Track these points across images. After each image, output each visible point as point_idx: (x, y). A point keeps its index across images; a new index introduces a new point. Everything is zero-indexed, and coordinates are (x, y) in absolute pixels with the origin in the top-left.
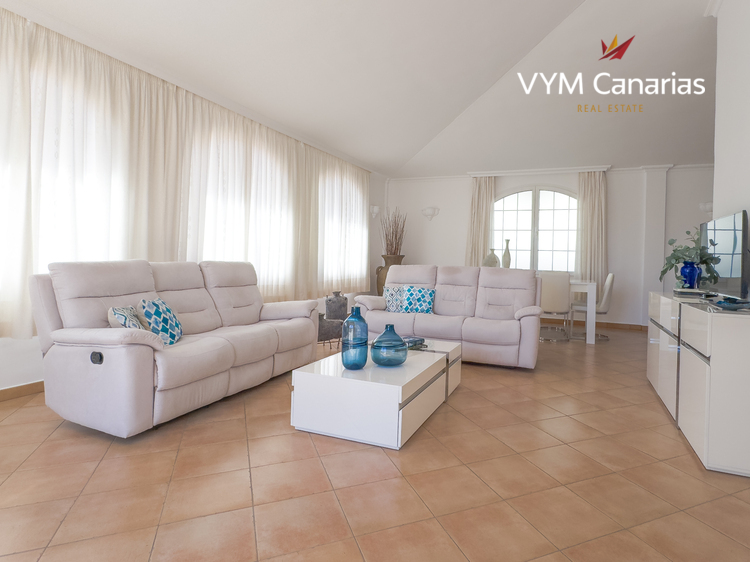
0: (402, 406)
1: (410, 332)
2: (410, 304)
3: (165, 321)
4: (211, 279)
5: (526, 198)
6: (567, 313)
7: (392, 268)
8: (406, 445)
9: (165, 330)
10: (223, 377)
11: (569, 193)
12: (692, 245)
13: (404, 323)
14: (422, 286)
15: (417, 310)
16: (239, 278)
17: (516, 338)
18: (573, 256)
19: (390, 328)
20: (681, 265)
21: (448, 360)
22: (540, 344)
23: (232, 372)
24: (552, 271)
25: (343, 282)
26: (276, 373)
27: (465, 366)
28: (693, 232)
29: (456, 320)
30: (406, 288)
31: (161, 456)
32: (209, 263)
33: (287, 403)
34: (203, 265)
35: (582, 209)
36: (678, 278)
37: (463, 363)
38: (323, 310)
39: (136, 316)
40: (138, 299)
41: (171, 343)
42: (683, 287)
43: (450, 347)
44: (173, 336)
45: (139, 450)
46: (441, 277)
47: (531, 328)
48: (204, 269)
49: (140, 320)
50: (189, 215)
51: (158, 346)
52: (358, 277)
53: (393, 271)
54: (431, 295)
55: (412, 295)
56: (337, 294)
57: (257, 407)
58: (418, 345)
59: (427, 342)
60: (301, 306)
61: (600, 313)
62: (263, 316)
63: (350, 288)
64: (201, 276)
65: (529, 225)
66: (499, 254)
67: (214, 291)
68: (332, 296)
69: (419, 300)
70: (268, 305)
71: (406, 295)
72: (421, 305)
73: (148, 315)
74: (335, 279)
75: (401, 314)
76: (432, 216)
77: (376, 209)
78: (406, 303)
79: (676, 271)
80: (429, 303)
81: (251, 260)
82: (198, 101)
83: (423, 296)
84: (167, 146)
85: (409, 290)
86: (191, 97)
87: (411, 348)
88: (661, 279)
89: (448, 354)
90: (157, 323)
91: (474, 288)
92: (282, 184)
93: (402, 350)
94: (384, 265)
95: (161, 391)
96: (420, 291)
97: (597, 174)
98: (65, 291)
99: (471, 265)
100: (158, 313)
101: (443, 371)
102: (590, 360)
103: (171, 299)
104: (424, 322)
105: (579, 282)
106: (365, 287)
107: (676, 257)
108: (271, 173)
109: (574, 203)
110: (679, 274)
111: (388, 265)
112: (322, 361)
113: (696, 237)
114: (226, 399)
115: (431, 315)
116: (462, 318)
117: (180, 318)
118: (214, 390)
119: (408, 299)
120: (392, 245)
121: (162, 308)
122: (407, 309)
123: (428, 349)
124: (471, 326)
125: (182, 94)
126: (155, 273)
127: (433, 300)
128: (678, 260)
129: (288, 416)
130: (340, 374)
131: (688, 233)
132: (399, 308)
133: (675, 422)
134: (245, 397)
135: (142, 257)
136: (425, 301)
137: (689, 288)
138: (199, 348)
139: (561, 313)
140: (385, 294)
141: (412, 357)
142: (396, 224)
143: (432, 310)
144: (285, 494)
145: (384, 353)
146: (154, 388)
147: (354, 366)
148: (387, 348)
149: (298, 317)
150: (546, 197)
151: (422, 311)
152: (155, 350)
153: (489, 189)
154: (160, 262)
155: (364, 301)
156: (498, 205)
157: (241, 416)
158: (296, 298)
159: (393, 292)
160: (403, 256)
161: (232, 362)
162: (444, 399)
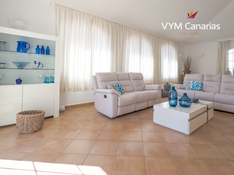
0: (189, 120)
1: (193, 97)
2: (193, 87)
3: (120, 88)
4: (131, 78)
7: (186, 75)
8: (192, 134)
9: (120, 91)
10: (135, 105)
13: (191, 94)
14: (198, 81)
15: (196, 90)
16: (138, 77)
19: (185, 94)
21: (208, 108)
23: (137, 104)
25: (169, 79)
26: (149, 106)
27: (215, 111)
29: (212, 94)
30: (191, 82)
31: (119, 124)
32: (130, 73)
33: (152, 115)
34: (129, 73)
37: (214, 110)
38: (163, 88)
39: (113, 87)
40: (114, 82)
41: (122, 94)
43: (209, 103)
44: (122, 93)
45: (114, 122)
46: (205, 78)
48: (129, 75)
49: (114, 87)
50: (125, 60)
51: (119, 95)
52: (175, 78)
54: (201, 84)
55: (194, 84)
56: (167, 83)
57: (143, 115)
58: (196, 101)
59: (199, 101)
60: (156, 86)
62: (145, 89)
63: (172, 81)
64: (128, 77)
66: (231, 70)
67: (132, 81)
68: (166, 84)
69: (196, 86)
70: (146, 86)
71: (191, 84)
72: (197, 88)
73: (116, 86)
74: (167, 79)
75: (190, 91)
76: (202, 57)
77: (181, 55)
78: (191, 87)
80: (201, 87)
81: (142, 72)
82: (128, 28)
83: (198, 85)
85: (193, 83)
86: (126, 27)
87: (193, 102)
89: (208, 105)
90: (118, 89)
91: (219, 83)
92: (150, 49)
93: (190, 102)
94: (184, 74)
95: (119, 107)
96: (197, 83)
98: (99, 80)
99: (218, 74)
100: (118, 86)
101: (206, 111)
103: (121, 83)
104: (198, 94)
106: (177, 81)
108: (147, 46)
111: (185, 74)
112: (163, 103)
114: (135, 112)
115: (201, 92)
116: (214, 93)
117: (124, 88)
118: (132, 108)
119: (192, 86)
120: (186, 67)
121: (119, 85)
122: (192, 89)
123: (200, 103)
124: (218, 96)
125: (124, 27)
126: (117, 75)
127: (202, 87)
129: (152, 119)
130: (168, 108)
132: (189, 89)
134: (140, 112)
135: (115, 71)
136: (199, 87)
138: (129, 96)
140: (184, 84)
141: (193, 105)
142: (188, 60)
143: (202, 90)
144: (152, 141)
145: (183, 103)
146: (118, 106)
147: (173, 106)
148: (184, 101)
149: (155, 90)
151: (198, 90)
152: (118, 96)
154: (118, 73)
155: (177, 86)
156: (230, 51)
157: (139, 117)
158: (155, 84)
159: (187, 83)
160: (191, 71)
161: (137, 101)
162: (206, 121)
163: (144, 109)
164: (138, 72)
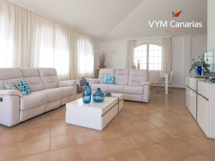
0: (102, 116)
1: (106, 90)
2: (107, 81)
3: (25, 87)
4: (42, 74)
5: (145, 47)
6: (159, 84)
7: (101, 69)
8: (104, 129)
9: (25, 90)
10: (44, 106)
11: (159, 45)
12: (200, 61)
13: (104, 88)
14: (111, 75)
15: (109, 83)
16: (51, 73)
17: (141, 92)
18: (160, 65)
19: (99, 89)
20: (197, 68)
21: (119, 100)
22: (150, 94)
23: (47, 104)
24: (154, 70)
25: (86, 74)
26: (62, 105)
27: (125, 101)
28: (201, 56)
29: (122, 86)
30: (105, 76)
31: (21, 132)
32: (41, 68)
34: (39, 69)
35: (163, 50)
36: (196, 72)
37: (124, 100)
38: (79, 83)
39: (15, 86)
40: (16, 80)
41: (27, 94)
42: (198, 75)
43: (119, 95)
44: (27, 92)
45: (14, 131)
46: (117, 72)
47: (147, 89)
48: (39, 70)
49: (16, 87)
50: (35, 53)
51: (21, 96)
52: (91, 73)
53: (102, 71)
54: (114, 78)
55: (107, 78)
56: (83, 78)
57: (55, 116)
58: (109, 95)
59: (112, 94)
60: (71, 82)
61: (170, 84)
62: (58, 86)
63: (88, 76)
64: (38, 73)
65: (146, 55)
66: (136, 65)
67: (42, 77)
68: (82, 79)
69: (110, 80)
70: (60, 82)
71: (105, 78)
72: (110, 82)
73: (19, 85)
75: (104, 85)
76: (115, 53)
77: (96, 51)
78: (105, 81)
79: (195, 69)
80: (113, 81)
81: (55, 67)
82: (38, 16)
83: (111, 79)
84: (27, 30)
85: (107, 77)
86: (35, 15)
87: (106, 96)
88: (190, 72)
89: (119, 98)
90: (22, 88)
91: (128, 76)
93: (103, 96)
94: (99, 69)
95: (22, 111)
96: (110, 77)
97: (168, 39)
99: (127, 68)
100: (22, 85)
101: (117, 103)
102: (166, 99)
103: (27, 79)
104: (112, 87)
105: (162, 73)
106: (93, 75)
107: (195, 65)
108: (62, 39)
109: (160, 48)
110: (196, 71)
113: (202, 58)
114: (45, 113)
115: (114, 85)
116: (124, 85)
117: (30, 86)
118: (41, 110)
119: (106, 80)
120: (101, 62)
121: (24, 83)
122: (106, 83)
123: (112, 96)
124: (127, 88)
125: (32, 14)
126: (22, 71)
127: (114, 80)
128: (196, 66)
129: (65, 119)
130: (82, 105)
131: (199, 57)
132: (103, 83)
133: (196, 121)
134: (52, 112)
135: (19, 66)
136: (112, 80)
137: (199, 75)
138: (36, 96)
139: (157, 84)
140: (99, 78)
141: (106, 99)
142: (103, 56)
143: (114, 83)
144: (61, 147)
145: (97, 98)
146: (20, 110)
147: (87, 102)
148: (98, 96)
149: (69, 86)
150: (151, 46)
151: (111, 84)
152: (20, 97)
153: (133, 44)
154: (25, 68)
155: (91, 81)
156: (136, 49)
157: (49, 119)
159: (102, 78)
160: (105, 66)
161: (47, 101)
162: (117, 113)
163: (57, 108)
164: (51, 66)
